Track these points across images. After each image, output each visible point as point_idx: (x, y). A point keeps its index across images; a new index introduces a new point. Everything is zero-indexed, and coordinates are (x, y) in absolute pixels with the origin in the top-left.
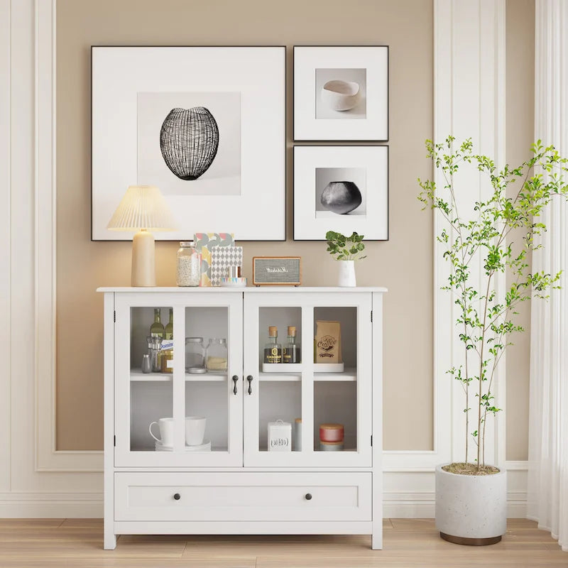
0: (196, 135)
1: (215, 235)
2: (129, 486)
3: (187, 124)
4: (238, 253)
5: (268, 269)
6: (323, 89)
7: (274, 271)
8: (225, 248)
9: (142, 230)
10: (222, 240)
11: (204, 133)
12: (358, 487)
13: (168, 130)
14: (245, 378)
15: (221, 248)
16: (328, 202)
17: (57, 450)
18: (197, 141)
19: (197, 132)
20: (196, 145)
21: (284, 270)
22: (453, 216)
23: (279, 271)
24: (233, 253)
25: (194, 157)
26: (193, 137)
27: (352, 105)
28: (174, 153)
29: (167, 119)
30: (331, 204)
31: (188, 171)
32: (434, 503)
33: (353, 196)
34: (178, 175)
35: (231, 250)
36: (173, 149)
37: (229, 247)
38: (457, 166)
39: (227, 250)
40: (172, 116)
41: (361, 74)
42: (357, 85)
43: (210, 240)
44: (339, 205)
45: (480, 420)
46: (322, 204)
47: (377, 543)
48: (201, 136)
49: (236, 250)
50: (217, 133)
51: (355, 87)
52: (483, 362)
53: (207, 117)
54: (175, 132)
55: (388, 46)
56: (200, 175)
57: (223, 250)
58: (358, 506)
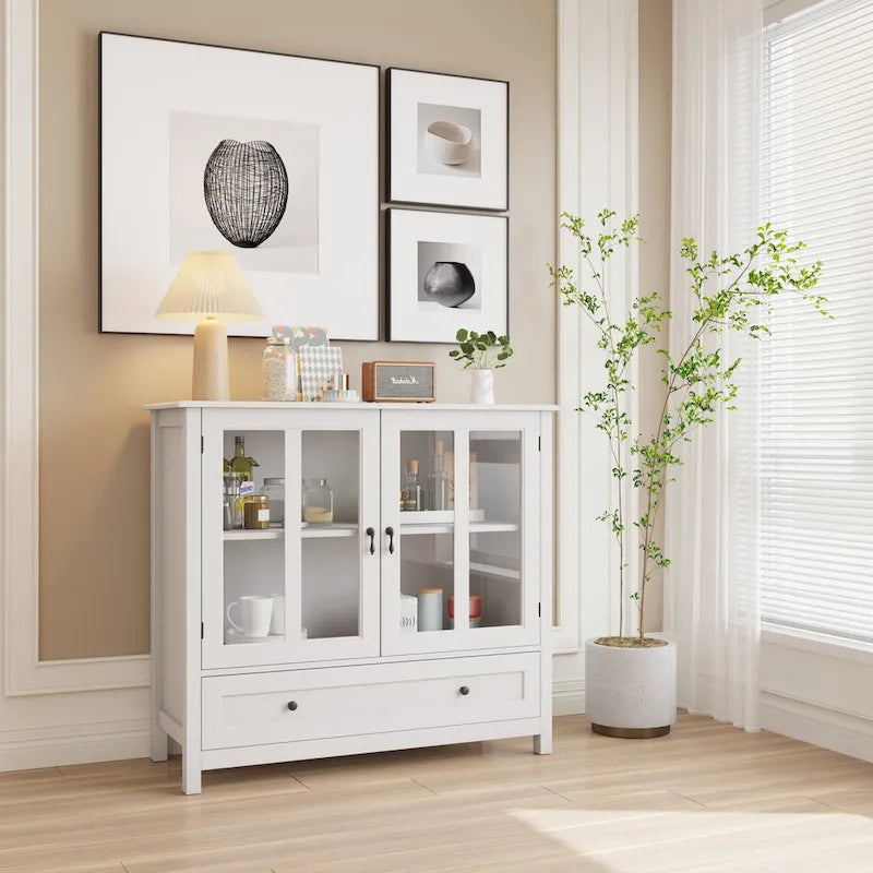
0: (256, 182)
1: (303, 330)
2: (223, 697)
3: (244, 165)
4: (335, 357)
5: (393, 379)
6: (428, 133)
7: (401, 382)
8: (317, 348)
9: (208, 318)
10: (312, 336)
11: (267, 180)
12: (523, 673)
13: (215, 171)
14: (384, 530)
15: (312, 348)
16: (434, 289)
17: (40, 660)
18: (257, 190)
19: (257, 178)
20: (256, 197)
21: (414, 381)
22: (599, 314)
23: (408, 382)
24: (329, 356)
25: (252, 215)
26: (252, 185)
27: (463, 159)
28: (224, 207)
29: (215, 154)
30: (436, 293)
31: (244, 235)
32: (584, 693)
33: (464, 284)
34: (229, 239)
35: (327, 351)
36: (223, 201)
37: (323, 347)
38: (611, 250)
39: (320, 352)
40: (221, 150)
41: (474, 117)
42: (469, 131)
43: (295, 336)
44: (448, 295)
45: (644, 577)
46: (426, 292)
47: (546, 745)
48: (262, 183)
49: (332, 352)
50: (286, 182)
51: (467, 134)
52: (653, 503)
53: (272, 156)
54: (227, 176)
55: (508, 83)
56: (261, 241)
57: (315, 351)
58: (523, 698)
